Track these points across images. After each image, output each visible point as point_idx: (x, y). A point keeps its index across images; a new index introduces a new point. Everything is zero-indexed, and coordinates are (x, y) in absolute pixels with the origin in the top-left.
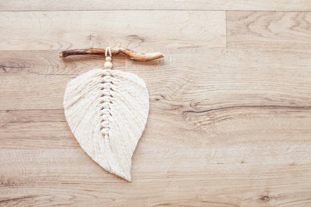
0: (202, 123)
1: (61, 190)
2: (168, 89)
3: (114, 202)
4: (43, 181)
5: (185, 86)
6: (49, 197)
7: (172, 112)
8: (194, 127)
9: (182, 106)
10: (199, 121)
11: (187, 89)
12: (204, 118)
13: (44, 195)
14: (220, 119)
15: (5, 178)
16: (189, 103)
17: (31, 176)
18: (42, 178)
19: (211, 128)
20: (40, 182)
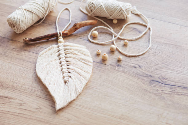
0: (164, 92)
1: (33, 100)
2: (146, 63)
3: (68, 122)
5: (160, 65)
6: (21, 102)
7: (143, 78)
8: (156, 92)
9: (151, 76)
10: (162, 89)
11: (161, 68)
12: (167, 89)
13: (18, 100)
14: (179, 94)
16: (159, 76)
17: (17, 84)
18: (24, 88)
19: (170, 97)
20: (21, 90)
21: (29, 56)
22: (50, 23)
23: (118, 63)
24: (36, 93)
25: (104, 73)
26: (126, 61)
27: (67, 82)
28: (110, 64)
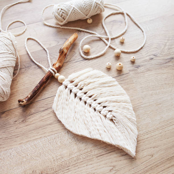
1: (98, 164)
2: (156, 49)
4: (76, 162)
7: (168, 64)
9: (172, 58)
11: (171, 45)
15: (37, 171)
17: (63, 160)
18: (75, 159)
20: (75, 163)
21: (43, 118)
22: (27, 65)
23: (135, 65)
24: (93, 153)
25: (133, 83)
26: (139, 57)
27: (113, 118)
28: (129, 70)
